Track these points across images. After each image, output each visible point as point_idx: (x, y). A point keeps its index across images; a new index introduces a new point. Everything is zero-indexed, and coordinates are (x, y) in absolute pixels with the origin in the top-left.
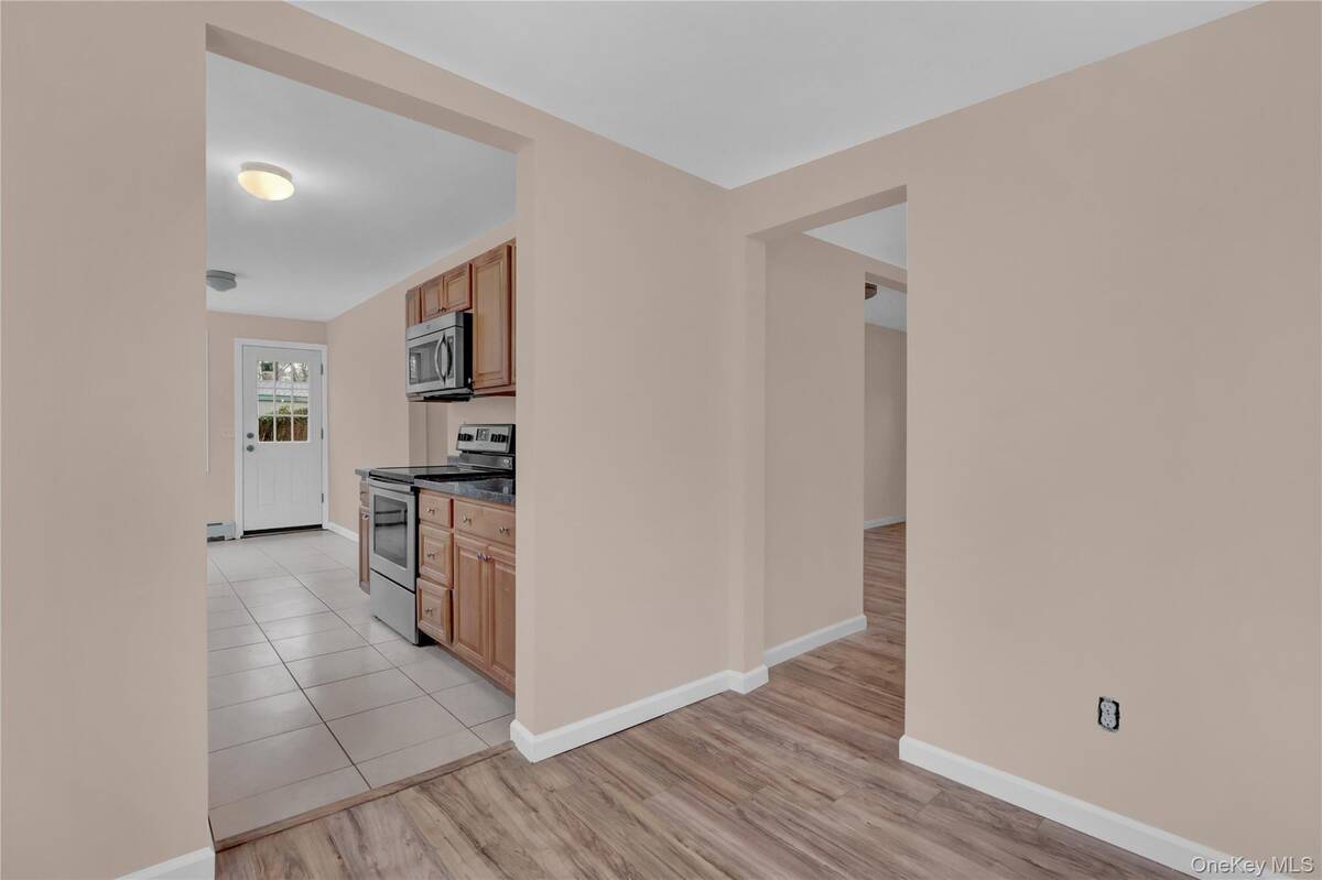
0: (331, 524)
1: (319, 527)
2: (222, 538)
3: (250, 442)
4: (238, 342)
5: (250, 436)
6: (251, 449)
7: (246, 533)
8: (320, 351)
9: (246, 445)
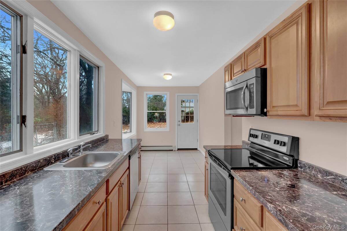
0: (200, 149)
1: (196, 149)
2: (172, 150)
3: (179, 123)
4: (177, 95)
5: (179, 121)
6: (179, 125)
7: (178, 149)
8: (197, 95)
9: (178, 124)
